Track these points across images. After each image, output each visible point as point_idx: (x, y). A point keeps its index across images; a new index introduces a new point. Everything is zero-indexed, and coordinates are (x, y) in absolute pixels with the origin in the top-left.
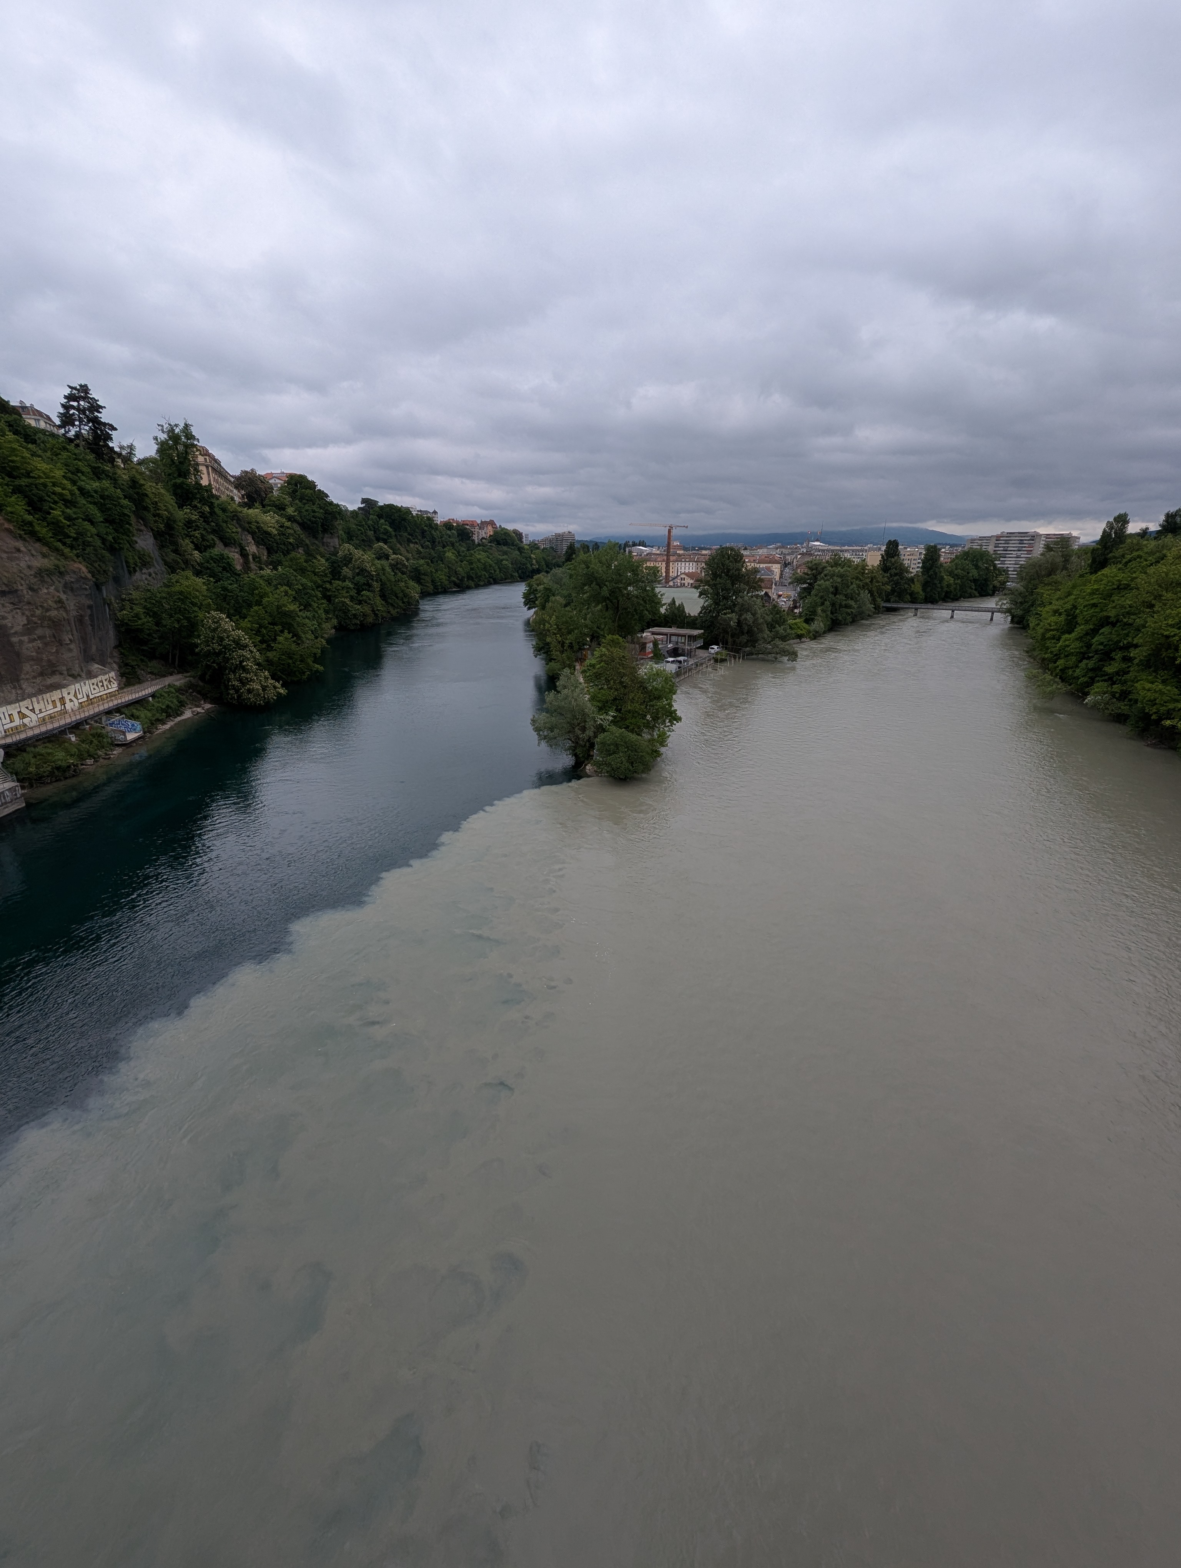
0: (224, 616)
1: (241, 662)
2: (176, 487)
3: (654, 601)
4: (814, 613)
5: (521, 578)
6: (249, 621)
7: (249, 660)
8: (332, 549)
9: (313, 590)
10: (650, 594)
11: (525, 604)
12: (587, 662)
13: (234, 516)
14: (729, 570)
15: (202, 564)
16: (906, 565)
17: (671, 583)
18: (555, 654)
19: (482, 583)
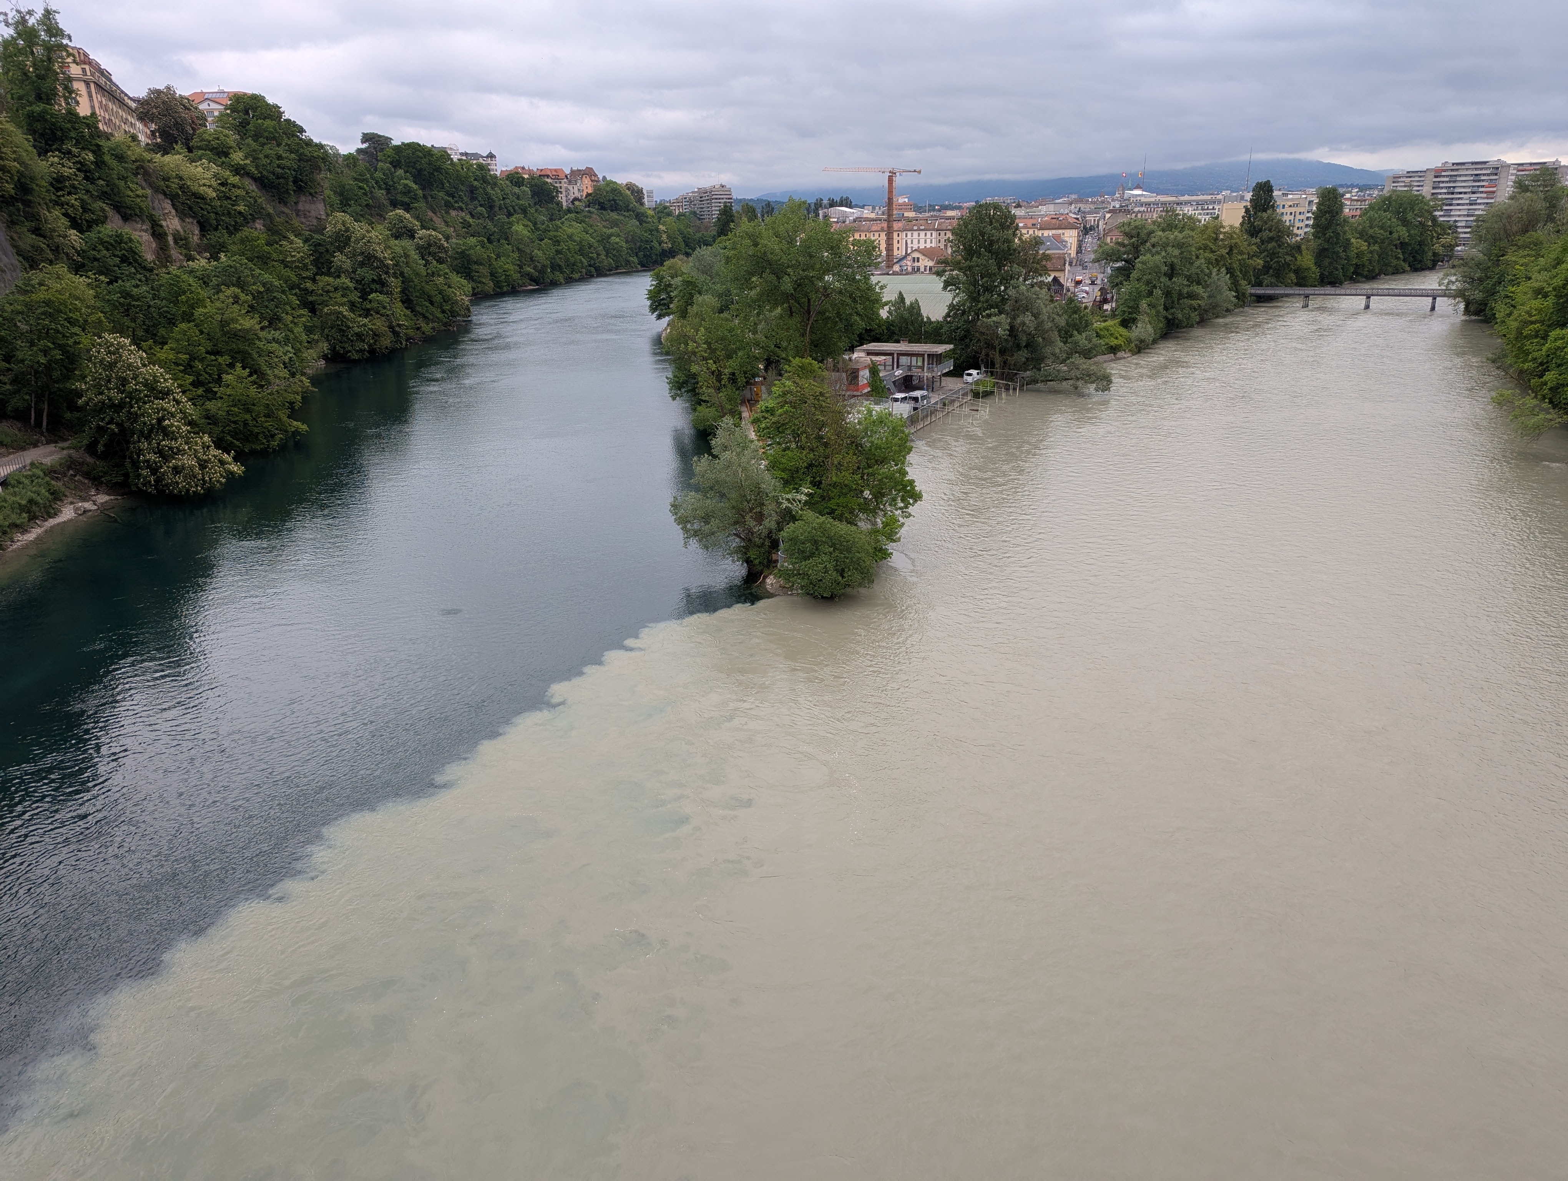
0: (127, 341)
1: (160, 420)
2: (32, 119)
3: (871, 299)
4: (1135, 309)
5: (643, 266)
6: (172, 349)
7: (173, 415)
8: (315, 222)
9: (283, 292)
10: (863, 286)
11: (653, 309)
12: (761, 405)
13: (137, 168)
14: (991, 242)
15: (84, 251)
16: (1288, 224)
17: (896, 268)
18: (706, 392)
19: (576, 276)
